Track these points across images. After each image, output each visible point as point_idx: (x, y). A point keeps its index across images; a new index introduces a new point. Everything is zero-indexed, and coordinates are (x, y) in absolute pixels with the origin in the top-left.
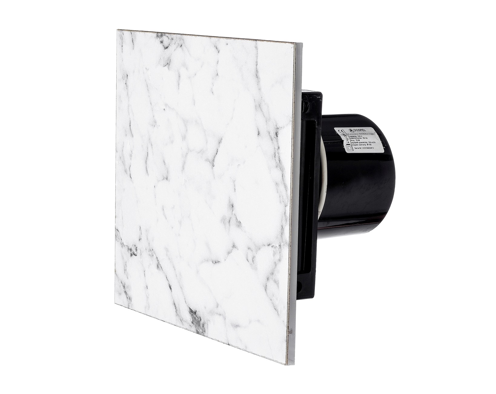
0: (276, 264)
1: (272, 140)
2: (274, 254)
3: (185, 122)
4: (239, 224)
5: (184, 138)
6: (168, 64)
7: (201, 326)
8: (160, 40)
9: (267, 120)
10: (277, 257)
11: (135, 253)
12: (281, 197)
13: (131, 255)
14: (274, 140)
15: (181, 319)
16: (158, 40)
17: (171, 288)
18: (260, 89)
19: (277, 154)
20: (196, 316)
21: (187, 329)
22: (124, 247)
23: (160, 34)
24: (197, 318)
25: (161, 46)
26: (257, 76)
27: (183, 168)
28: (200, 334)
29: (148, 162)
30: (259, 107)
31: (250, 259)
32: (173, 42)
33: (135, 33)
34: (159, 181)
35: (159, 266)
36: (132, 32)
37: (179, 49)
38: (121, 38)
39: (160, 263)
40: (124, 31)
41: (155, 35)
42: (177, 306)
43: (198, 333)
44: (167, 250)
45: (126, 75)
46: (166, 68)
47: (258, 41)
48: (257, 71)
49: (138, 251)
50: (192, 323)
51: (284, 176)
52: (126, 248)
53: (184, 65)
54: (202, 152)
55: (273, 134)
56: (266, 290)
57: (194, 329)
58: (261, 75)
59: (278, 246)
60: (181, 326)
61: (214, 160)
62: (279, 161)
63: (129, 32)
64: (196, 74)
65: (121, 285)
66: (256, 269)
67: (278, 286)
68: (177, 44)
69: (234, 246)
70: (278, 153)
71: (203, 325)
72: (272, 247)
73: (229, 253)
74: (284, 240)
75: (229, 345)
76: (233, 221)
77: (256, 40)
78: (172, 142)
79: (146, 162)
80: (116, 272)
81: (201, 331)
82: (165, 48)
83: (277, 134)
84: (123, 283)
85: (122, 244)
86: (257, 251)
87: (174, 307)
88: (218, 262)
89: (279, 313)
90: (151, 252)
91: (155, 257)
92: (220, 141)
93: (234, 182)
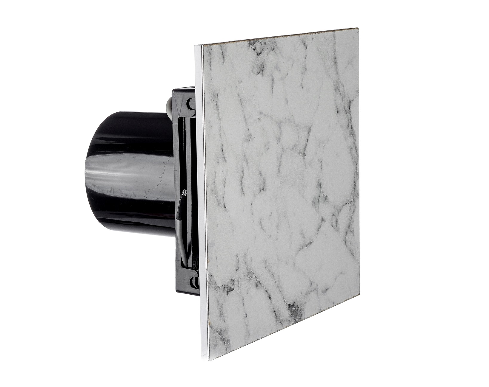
0: (351, 216)
1: (346, 113)
2: (350, 209)
3: (279, 124)
4: (326, 198)
5: (279, 140)
6: (261, 70)
7: (299, 313)
8: (253, 47)
9: (343, 97)
10: (352, 210)
11: (232, 287)
12: (354, 158)
13: (228, 293)
15: (281, 321)
16: (251, 47)
17: (270, 298)
18: (337, 73)
19: (350, 124)
20: (294, 307)
21: (287, 327)
22: (219, 291)
23: (252, 41)
24: (295, 309)
25: (254, 54)
26: (335, 62)
27: (279, 171)
29: (244, 182)
30: (337, 89)
31: (334, 224)
32: (266, 46)
33: (225, 45)
34: (255, 196)
35: (258, 284)
36: (222, 45)
37: (272, 53)
38: (209, 54)
39: (259, 281)
40: (212, 46)
41: (247, 43)
42: (277, 311)
43: (296, 322)
44: (265, 262)
45: (216, 95)
46: (260, 75)
47: (336, 32)
48: (335, 58)
49: (236, 283)
50: (291, 316)
52: (222, 289)
53: (277, 68)
54: (295, 146)
55: (347, 108)
56: (345, 243)
57: (293, 321)
58: (338, 60)
59: (352, 200)
60: (282, 327)
61: (305, 150)
62: (352, 129)
63: (219, 46)
64: (288, 74)
65: (217, 334)
66: (338, 230)
67: (353, 234)
68: (269, 49)
69: (323, 220)
72: (349, 204)
73: (319, 229)
74: (356, 193)
75: (321, 312)
76: (322, 198)
77: (334, 31)
78: (268, 149)
79: (242, 182)
80: (211, 325)
81: (299, 318)
82: (258, 55)
83: (349, 107)
84: (219, 331)
85: (217, 288)
86: (339, 214)
87: (274, 314)
88: (311, 243)
89: (355, 255)
90: (250, 274)
91: (254, 277)
92: (309, 131)
93: (321, 162)
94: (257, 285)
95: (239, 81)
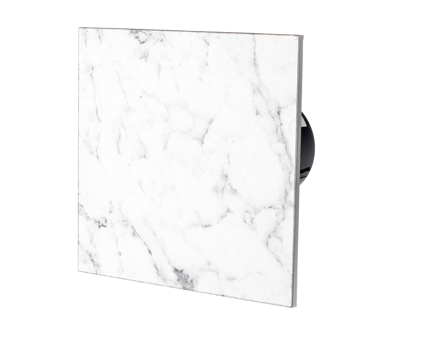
1: (273, 118)
2: (277, 215)
3: (168, 107)
4: (234, 191)
5: (166, 120)
6: (145, 56)
7: (189, 282)
8: (135, 36)
9: (267, 102)
10: (281, 216)
11: (105, 224)
12: (285, 165)
13: (99, 226)
14: (276, 118)
15: (164, 278)
16: (133, 36)
17: (150, 252)
18: (258, 75)
19: (279, 130)
20: (183, 274)
21: (171, 287)
22: (89, 220)
23: (134, 31)
24: (183, 276)
25: (136, 41)
26: (255, 65)
27: (165, 147)
28: (188, 290)
29: (120, 144)
31: (248, 220)
32: (152, 37)
33: (103, 30)
34: (134, 160)
35: (135, 233)
36: (99, 29)
37: (159, 43)
38: (85, 35)
39: (136, 232)
40: (88, 29)
41: (129, 31)
42: (158, 267)
43: (185, 288)
44: (145, 219)
45: (91, 68)
46: (143, 60)
47: (255, 35)
48: (255, 60)
49: (109, 222)
50: (178, 280)
51: (287, 147)
52: (93, 221)
53: (166, 57)
54: (188, 131)
55: (274, 113)
56: (267, 245)
57: (179, 285)
58: (259, 63)
59: (281, 207)
60: (164, 284)
61: (203, 138)
62: (282, 135)
63: (95, 30)
64: (180, 65)
65: (87, 254)
66: (255, 229)
67: (282, 242)
68: (156, 39)
69: (228, 211)
70: (281, 129)
71: (192, 281)
72: (274, 208)
73: (222, 217)
74: (288, 202)
75: (223, 296)
76: (228, 189)
77: (253, 34)
79: (118, 143)
80: (80, 243)
81: (189, 287)
82: (141, 43)
83: (279, 113)
84: (90, 253)
85: (88, 218)
86: (256, 213)
87: (155, 268)
88: (210, 226)
89: (283, 264)
90: (125, 222)
91: (130, 226)
92: (211, 122)
93: (228, 156)
94: (134, 235)
95: (117, 61)
